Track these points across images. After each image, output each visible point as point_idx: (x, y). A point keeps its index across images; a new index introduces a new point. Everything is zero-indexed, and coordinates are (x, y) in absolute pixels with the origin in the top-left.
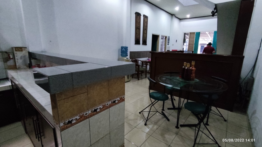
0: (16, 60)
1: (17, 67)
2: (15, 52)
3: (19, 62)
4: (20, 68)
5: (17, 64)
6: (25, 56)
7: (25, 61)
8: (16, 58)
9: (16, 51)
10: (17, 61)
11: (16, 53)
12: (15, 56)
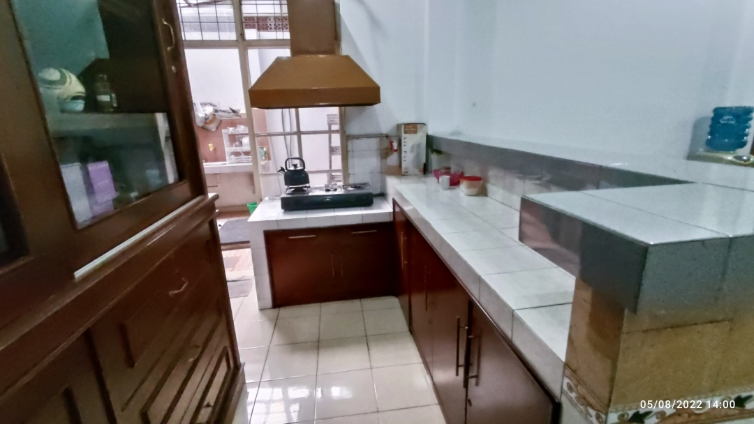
0: (403, 154)
1: (403, 170)
2: (404, 135)
3: (408, 159)
4: (407, 172)
5: (404, 165)
6: (419, 146)
7: (418, 156)
8: (404, 149)
9: (406, 132)
10: (405, 157)
11: (405, 138)
12: (403, 144)
